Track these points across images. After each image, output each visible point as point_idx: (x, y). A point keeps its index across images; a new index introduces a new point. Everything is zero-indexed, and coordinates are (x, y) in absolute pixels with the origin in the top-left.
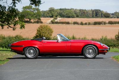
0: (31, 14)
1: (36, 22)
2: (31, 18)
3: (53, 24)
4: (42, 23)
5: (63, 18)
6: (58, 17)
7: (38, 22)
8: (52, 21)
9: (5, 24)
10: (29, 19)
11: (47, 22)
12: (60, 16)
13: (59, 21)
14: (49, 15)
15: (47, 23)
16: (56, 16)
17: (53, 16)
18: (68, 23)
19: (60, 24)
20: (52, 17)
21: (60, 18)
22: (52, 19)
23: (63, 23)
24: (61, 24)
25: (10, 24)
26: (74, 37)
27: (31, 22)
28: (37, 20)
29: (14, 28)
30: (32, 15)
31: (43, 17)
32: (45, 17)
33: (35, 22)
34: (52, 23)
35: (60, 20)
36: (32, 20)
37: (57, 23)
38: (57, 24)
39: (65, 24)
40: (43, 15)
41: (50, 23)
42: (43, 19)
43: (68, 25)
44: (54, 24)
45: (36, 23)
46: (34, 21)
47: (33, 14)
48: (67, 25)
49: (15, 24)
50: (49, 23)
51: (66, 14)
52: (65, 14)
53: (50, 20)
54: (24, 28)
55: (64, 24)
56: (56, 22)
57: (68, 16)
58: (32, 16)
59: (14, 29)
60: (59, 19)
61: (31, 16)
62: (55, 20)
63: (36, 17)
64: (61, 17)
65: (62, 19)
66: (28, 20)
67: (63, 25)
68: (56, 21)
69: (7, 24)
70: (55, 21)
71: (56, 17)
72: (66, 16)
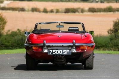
13: (7, 6)
18: (23, 10)
35: (8, 4)
43: (23, 12)
65: (11, 2)
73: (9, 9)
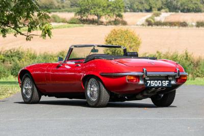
0: (102, 4)
1: (113, 21)
2: (101, 13)
3: (150, 27)
4: (125, 23)
5: (174, 13)
6: (163, 10)
7: (116, 23)
8: (147, 21)
9: (10, 27)
10: (98, 16)
11: (138, 23)
12: (167, 10)
13: (163, 21)
14: (144, 7)
15: (137, 25)
16: (159, 10)
17: (153, 9)
18: (184, 25)
19: (165, 27)
20: (149, 10)
21: (166, 12)
22: (149, 15)
23: (172, 24)
24: (169, 27)
25: (20, 28)
26: (187, 56)
27: (102, 23)
28: (115, 17)
29: (28, 36)
30: (104, 7)
31: (131, 12)
32: (134, 11)
33: (110, 23)
34: (149, 25)
35: (166, 18)
36: (104, 17)
37: (158, 24)
38: (159, 27)
39: (177, 27)
40: (131, 6)
41: (143, 25)
42: (128, 16)
43: (184, 28)
44: (152, 25)
45: (111, 25)
46: (108, 21)
47: (106, 5)
48: (181, 28)
49: (32, 27)
50: (141, 24)
51: (181, 5)
52: (179, 4)
53: (145, 18)
54: (49, 35)
55: (175, 25)
56: (157, 22)
57: (186, 7)
58: (103, 10)
59: (28, 39)
60: (165, 16)
61: (101, 9)
62: (155, 18)
63: (113, 11)
64: (170, 11)
65: (171, 15)
66: (96, 18)
67: (172, 27)
68: (157, 19)
69: (13, 28)
70: (154, 20)
71: (159, 12)
72: (181, 8)
73: (165, 24)
